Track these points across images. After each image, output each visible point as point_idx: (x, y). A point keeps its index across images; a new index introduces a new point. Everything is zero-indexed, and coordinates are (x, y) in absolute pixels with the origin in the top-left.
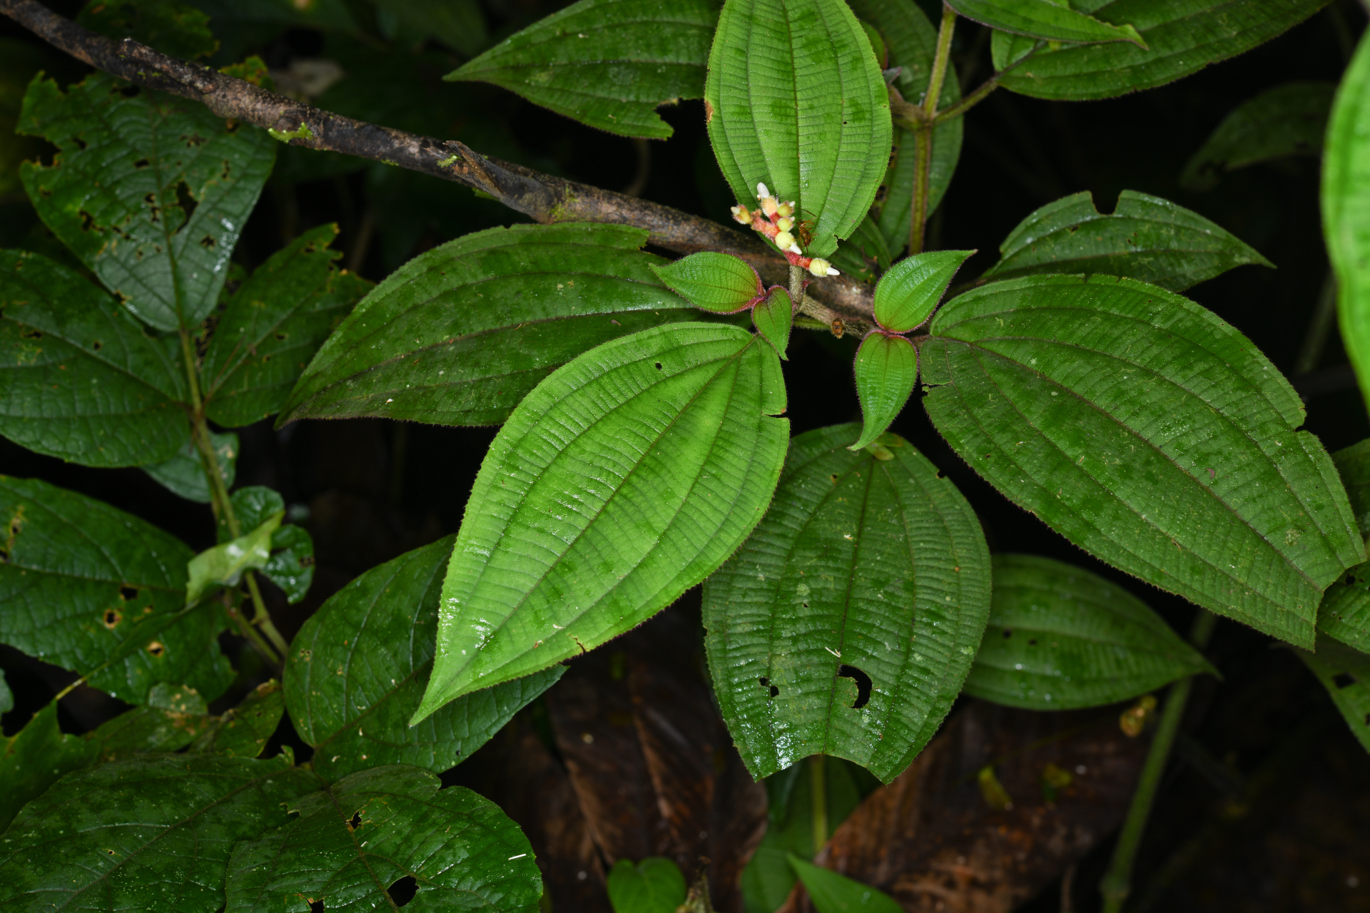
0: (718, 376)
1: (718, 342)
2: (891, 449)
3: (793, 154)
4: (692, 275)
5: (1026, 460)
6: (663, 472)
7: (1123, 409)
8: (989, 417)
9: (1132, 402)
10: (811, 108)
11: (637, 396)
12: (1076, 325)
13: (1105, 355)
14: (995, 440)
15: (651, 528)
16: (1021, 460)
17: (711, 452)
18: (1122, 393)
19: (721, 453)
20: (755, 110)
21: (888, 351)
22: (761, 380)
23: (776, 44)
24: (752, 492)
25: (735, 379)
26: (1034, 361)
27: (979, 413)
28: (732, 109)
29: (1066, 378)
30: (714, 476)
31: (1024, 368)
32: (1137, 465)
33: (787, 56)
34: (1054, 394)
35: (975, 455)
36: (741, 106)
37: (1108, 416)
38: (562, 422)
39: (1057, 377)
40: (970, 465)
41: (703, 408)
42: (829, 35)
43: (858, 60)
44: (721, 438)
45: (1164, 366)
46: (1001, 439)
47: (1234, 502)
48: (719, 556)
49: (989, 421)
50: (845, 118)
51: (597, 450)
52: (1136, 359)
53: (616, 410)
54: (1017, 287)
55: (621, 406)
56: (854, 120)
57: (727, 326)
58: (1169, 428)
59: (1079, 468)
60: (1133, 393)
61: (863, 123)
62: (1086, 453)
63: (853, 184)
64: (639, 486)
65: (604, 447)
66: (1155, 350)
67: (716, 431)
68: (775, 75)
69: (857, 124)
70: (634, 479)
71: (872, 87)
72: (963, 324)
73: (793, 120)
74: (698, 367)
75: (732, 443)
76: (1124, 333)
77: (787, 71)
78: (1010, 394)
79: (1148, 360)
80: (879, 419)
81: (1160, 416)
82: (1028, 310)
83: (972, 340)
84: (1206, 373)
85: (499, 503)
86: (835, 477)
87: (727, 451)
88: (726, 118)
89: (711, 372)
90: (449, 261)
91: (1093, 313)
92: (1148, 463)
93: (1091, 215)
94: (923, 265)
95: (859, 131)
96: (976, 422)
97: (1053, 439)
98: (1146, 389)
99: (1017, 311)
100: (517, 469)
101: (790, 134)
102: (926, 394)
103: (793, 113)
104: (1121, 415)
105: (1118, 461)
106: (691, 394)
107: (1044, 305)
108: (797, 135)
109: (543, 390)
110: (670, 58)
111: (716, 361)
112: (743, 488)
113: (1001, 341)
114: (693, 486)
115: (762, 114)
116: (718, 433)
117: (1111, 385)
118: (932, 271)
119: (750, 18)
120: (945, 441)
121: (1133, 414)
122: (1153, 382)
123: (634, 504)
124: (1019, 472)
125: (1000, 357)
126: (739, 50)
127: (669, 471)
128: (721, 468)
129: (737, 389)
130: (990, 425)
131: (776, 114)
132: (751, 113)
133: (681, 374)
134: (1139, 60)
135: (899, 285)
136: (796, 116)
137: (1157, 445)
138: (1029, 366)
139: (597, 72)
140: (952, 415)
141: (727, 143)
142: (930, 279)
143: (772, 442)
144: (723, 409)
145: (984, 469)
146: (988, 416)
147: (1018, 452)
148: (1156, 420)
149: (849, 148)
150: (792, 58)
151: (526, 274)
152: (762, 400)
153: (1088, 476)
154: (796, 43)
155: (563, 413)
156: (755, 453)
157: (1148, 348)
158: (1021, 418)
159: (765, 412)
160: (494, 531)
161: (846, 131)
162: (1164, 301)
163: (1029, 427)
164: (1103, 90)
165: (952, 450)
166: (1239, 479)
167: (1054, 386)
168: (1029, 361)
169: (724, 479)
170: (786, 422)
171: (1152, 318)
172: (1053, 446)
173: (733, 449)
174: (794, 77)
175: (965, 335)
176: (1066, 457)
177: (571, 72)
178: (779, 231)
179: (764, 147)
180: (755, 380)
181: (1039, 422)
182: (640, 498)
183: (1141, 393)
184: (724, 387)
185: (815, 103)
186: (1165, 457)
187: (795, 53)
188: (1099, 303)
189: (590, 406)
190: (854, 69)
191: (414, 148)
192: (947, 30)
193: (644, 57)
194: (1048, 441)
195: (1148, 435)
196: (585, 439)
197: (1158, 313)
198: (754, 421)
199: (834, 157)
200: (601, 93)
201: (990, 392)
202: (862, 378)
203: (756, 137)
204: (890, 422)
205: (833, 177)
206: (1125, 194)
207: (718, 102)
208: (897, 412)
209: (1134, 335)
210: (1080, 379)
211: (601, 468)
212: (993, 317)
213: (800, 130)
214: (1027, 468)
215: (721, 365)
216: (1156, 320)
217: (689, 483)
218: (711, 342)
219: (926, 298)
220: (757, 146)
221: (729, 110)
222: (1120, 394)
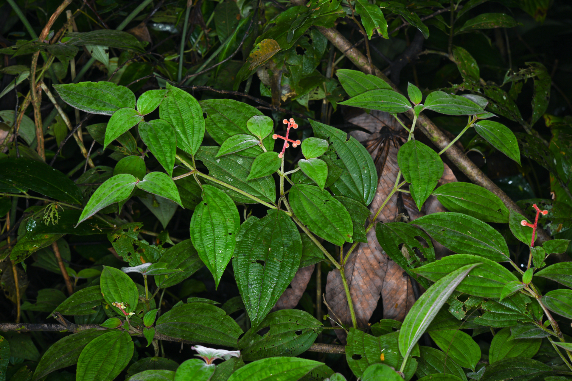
6: (112, 355)
9: (194, 320)
10: (122, 290)
13: (188, 315)
15: (112, 364)
17: (120, 350)
19: (122, 349)
20: (111, 293)
21: (149, 330)
22: (126, 337)
23: (112, 281)
26: (176, 321)
29: (182, 321)
30: (122, 353)
32: (198, 328)
33: (115, 283)
34: (180, 323)
37: (191, 323)
38: (90, 353)
41: (116, 344)
43: (128, 280)
47: (217, 329)
48: (127, 364)
50: (129, 290)
53: (100, 349)
58: (202, 322)
62: (188, 329)
65: (99, 355)
67: (120, 347)
68: (113, 286)
70: (107, 358)
71: (132, 284)
75: (124, 347)
77: (115, 285)
84: (207, 312)
89: (116, 339)
90: (58, 344)
92: (200, 328)
93: (183, 304)
94: (150, 313)
95: (132, 292)
101: (119, 295)
103: (118, 292)
104: (193, 322)
105: (194, 329)
106: (113, 343)
110: (92, 300)
112: (128, 353)
114: (118, 356)
115: (113, 293)
119: (106, 278)
121: (195, 322)
122: (198, 316)
123: (108, 362)
126: (105, 284)
128: (123, 351)
131: (115, 292)
133: (111, 340)
134: (184, 275)
135: (147, 317)
137: (201, 325)
139: (78, 306)
142: (153, 315)
143: (131, 345)
144: (120, 343)
148: (199, 321)
149: (131, 295)
151: (75, 341)
152: (127, 340)
153: (189, 332)
154: (116, 280)
156: (128, 347)
160: (83, 373)
161: (129, 292)
166: (217, 326)
169: (124, 353)
170: (132, 342)
174: (117, 286)
176: (185, 330)
177: (73, 308)
182: (109, 360)
183: (196, 318)
184: (119, 340)
186: (203, 326)
191: (46, 326)
193: (87, 301)
195: (198, 324)
198: (126, 343)
199: (128, 297)
200: (80, 310)
203: (113, 297)
205: (129, 300)
206: (189, 299)
209: (192, 311)
210: (184, 320)
211: (100, 358)
213: (121, 294)
216: (196, 308)
219: (153, 319)
221: (106, 293)
222: (192, 319)
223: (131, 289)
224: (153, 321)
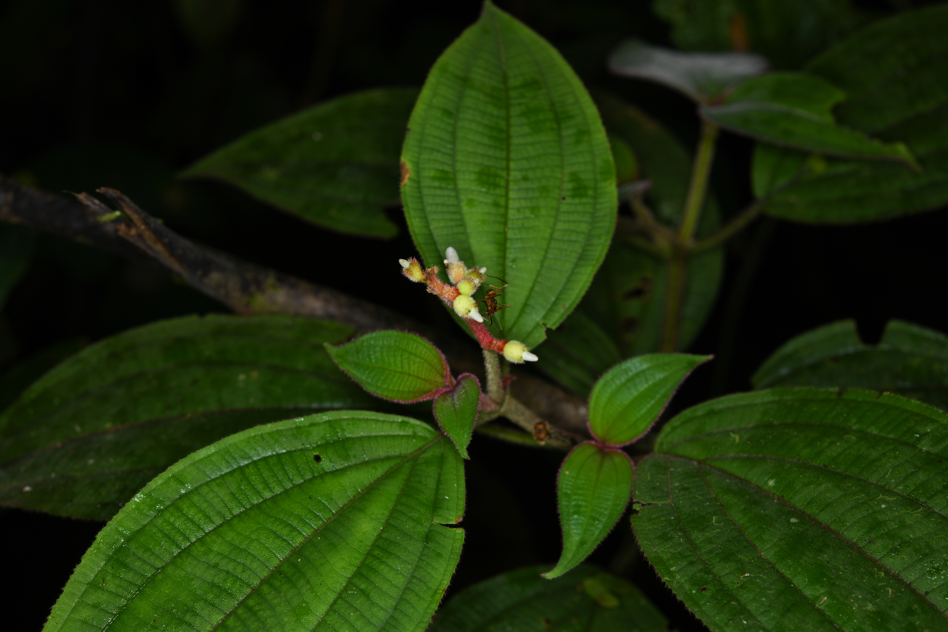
0: (388, 475)
1: (394, 437)
2: (616, 595)
3: (501, 228)
4: (369, 356)
5: (751, 596)
6: (302, 582)
7: (879, 543)
8: (711, 543)
9: (891, 536)
10: (525, 179)
11: (286, 492)
12: (826, 444)
13: (860, 480)
14: (715, 571)
16: (745, 597)
17: (363, 563)
18: (879, 524)
19: (375, 564)
20: (460, 176)
21: (601, 466)
22: (439, 482)
23: (490, 109)
24: (406, 615)
25: (408, 480)
26: (771, 483)
27: (698, 537)
28: (432, 173)
29: (809, 503)
30: (363, 592)
31: (759, 489)
32: (895, 614)
33: (503, 124)
34: (793, 520)
35: (687, 587)
36: (443, 171)
37: (860, 551)
38: (191, 513)
39: (798, 501)
40: (680, 598)
41: (362, 510)
42: (553, 104)
43: (583, 133)
44: (378, 547)
45: (932, 497)
46: (722, 570)
49: (709, 547)
50: (565, 193)
51: (225, 549)
52: (898, 485)
53: (258, 506)
54: (758, 401)
55: (265, 501)
56: (574, 196)
57: (406, 419)
58: (938, 570)
59: (820, 612)
60: (893, 525)
61: (584, 200)
62: (830, 594)
63: (568, 266)
64: (269, 597)
65: (236, 548)
66: (921, 477)
67: (373, 538)
68: (486, 141)
69: (577, 200)
70: (265, 589)
71: (599, 162)
72: (693, 440)
73: (503, 192)
74: (366, 463)
75: (391, 554)
76: (884, 454)
77: (501, 138)
78: (739, 518)
79: (912, 488)
80: (582, 543)
81: (926, 555)
82: (769, 426)
83: (702, 458)
85: (95, 606)
86: (548, 621)
87: (382, 562)
88: (425, 183)
89: (380, 471)
91: (847, 431)
92: (910, 612)
93: (854, 345)
94: (648, 369)
95: (579, 208)
96: (694, 547)
97: (788, 574)
98: (908, 521)
99: (756, 427)
100: (126, 566)
101: (496, 205)
102: (636, 512)
103: (503, 183)
104: (877, 550)
105: (870, 607)
106: (351, 494)
107: (789, 420)
108: (507, 207)
109: (174, 476)
111: (388, 458)
112: (395, 608)
113: (734, 459)
114: (335, 602)
115: (467, 181)
116: (376, 541)
117: (865, 513)
118: (659, 376)
119: (464, 81)
120: (652, 568)
121: (892, 551)
122: (918, 514)
123: (259, 619)
124: (743, 610)
125: (731, 476)
126: (447, 112)
127: (308, 582)
128: (372, 582)
129: (408, 491)
130: (710, 552)
131: (482, 183)
132: (454, 180)
133: (343, 470)
135: (619, 389)
136: (507, 188)
137: (922, 591)
138: (765, 487)
139: (328, 170)
140: (664, 538)
141: (423, 210)
142: (655, 385)
143: (439, 555)
144: (387, 513)
145: (696, 604)
146: (710, 541)
147: (742, 587)
148: (921, 560)
149: (566, 226)
150: (508, 125)
152: (436, 505)
153: (831, 623)
154: (515, 111)
155: (193, 505)
156: (417, 567)
157: (912, 473)
158: (751, 547)
159: (437, 521)
161: (564, 208)
162: (933, 421)
163: (760, 557)
164: (871, 212)
165: (659, 579)
167: (795, 512)
168: (766, 483)
169: (375, 596)
170: (460, 533)
171: (919, 440)
172: (788, 582)
173: (390, 561)
174: (509, 145)
175: (695, 452)
176: (804, 597)
178: (459, 294)
179: (467, 218)
180: (431, 483)
181: (772, 552)
182: (268, 613)
183: (903, 525)
184: (393, 488)
185: (531, 174)
186: (932, 607)
187: (513, 121)
188: (854, 420)
189: (226, 499)
190: (578, 142)
192: (705, 154)
194: (782, 576)
195: (910, 577)
196: (214, 537)
197: (927, 434)
198: (423, 530)
199: (547, 235)
201: (715, 514)
202: (566, 494)
203: (458, 206)
204: (595, 547)
205: (545, 257)
206: (894, 325)
207: (417, 165)
208: (605, 535)
209: (896, 457)
210: (827, 505)
211: (228, 572)
212: (726, 433)
213: (511, 204)
214: (752, 607)
215: (392, 463)
216: (923, 442)
217: (331, 597)
218: (386, 437)
219: (649, 406)
220: (457, 217)
221: (429, 174)
222: (876, 525)
223: (579, 190)
224: (643, 427)
